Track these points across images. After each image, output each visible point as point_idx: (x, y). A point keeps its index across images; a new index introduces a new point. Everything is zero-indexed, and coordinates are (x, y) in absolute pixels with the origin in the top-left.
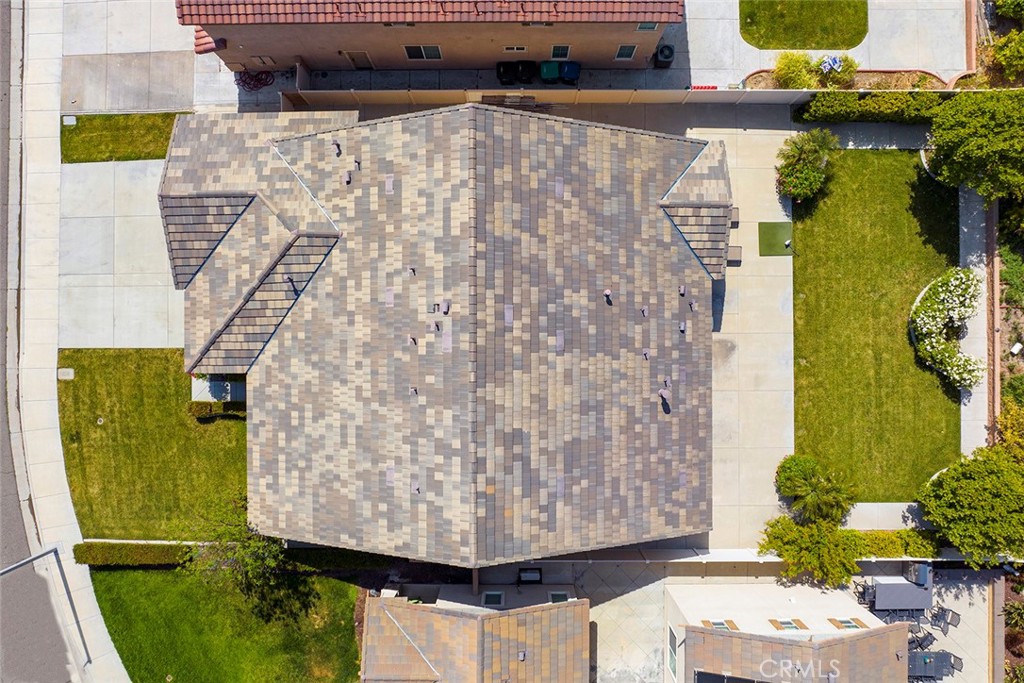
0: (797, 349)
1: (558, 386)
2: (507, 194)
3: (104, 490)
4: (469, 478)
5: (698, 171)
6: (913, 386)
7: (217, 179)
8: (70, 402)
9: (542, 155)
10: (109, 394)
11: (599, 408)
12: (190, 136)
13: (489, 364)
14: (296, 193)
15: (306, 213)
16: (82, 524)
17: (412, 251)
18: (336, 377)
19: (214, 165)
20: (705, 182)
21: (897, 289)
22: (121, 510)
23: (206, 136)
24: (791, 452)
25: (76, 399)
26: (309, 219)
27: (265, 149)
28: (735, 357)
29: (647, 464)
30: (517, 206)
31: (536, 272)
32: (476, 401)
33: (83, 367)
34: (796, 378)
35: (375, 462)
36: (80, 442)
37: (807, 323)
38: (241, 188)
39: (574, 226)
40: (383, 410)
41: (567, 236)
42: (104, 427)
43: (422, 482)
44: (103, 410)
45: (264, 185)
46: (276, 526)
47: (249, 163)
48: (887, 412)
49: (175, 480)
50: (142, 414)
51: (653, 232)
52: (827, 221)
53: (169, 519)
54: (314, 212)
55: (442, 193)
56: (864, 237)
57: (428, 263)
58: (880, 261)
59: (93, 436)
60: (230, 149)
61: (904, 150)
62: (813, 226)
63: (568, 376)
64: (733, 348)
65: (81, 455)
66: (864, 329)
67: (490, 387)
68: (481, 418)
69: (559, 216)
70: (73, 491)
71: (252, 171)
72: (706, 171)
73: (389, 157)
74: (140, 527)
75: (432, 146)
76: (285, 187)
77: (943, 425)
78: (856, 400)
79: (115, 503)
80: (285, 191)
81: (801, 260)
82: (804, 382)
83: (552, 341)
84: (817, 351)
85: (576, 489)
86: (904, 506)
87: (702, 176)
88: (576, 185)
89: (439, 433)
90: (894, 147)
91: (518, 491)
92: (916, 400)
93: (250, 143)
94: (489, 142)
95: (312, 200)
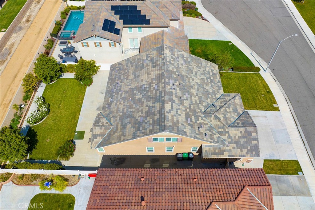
0: (80, 109)
1: (144, 78)
2: (156, 113)
3: (257, 82)
4: (165, 57)
5: (100, 137)
6: (52, 101)
7: (241, 132)
8: (272, 100)
9: (146, 126)
10: (262, 101)
11: (135, 77)
12: (253, 148)
13: (161, 77)
14: (217, 127)
15: (213, 120)
16: (260, 75)
17: (182, 103)
18: (199, 84)
19: (244, 137)
20: (99, 134)
21: (48, 122)
22: (252, 78)
23: (249, 148)
24: (88, 87)
25: (271, 100)
26: (212, 118)
27: (229, 143)
28: (98, 107)
29: (124, 71)
30: (153, 111)
31: (148, 99)
32: (164, 70)
33: (272, 107)
34: (82, 103)
35: (188, 67)
36: (267, 91)
37: (76, 115)
38: (233, 129)
39: (138, 112)
40: (187, 75)
41: (140, 109)
42: (261, 94)
43: (176, 60)
44: (263, 97)
45: (227, 130)
46: (211, 64)
47: (233, 138)
48: (61, 95)
49: (240, 83)
50: (252, 96)
51: (116, 119)
52: (63, 140)
53: (240, 76)
54: (211, 121)
55: (174, 112)
56: (54, 135)
57: (177, 99)
58: (51, 129)
59: (263, 92)
60: (240, 143)
61: (33, 159)
62: (68, 138)
63: (142, 81)
64: (97, 109)
65: (265, 89)
66: (61, 113)
67: (161, 73)
68: (163, 67)
69: (142, 113)
70: (265, 82)
71: (231, 135)
72: (98, 137)
73: (190, 127)
74: (246, 75)
75: (177, 125)
76: (220, 129)
77: (48, 92)
78: (68, 98)
79: (254, 79)
80: (220, 128)
81: (74, 130)
82: (80, 102)
83: (146, 86)
84: (75, 108)
85: (141, 62)
86: (63, 77)
87: (99, 135)
88: (137, 122)
89: (173, 66)
90: (36, 160)
91: (155, 58)
92: (53, 97)
93: (234, 145)
94: (160, 123)
95: (212, 125)
